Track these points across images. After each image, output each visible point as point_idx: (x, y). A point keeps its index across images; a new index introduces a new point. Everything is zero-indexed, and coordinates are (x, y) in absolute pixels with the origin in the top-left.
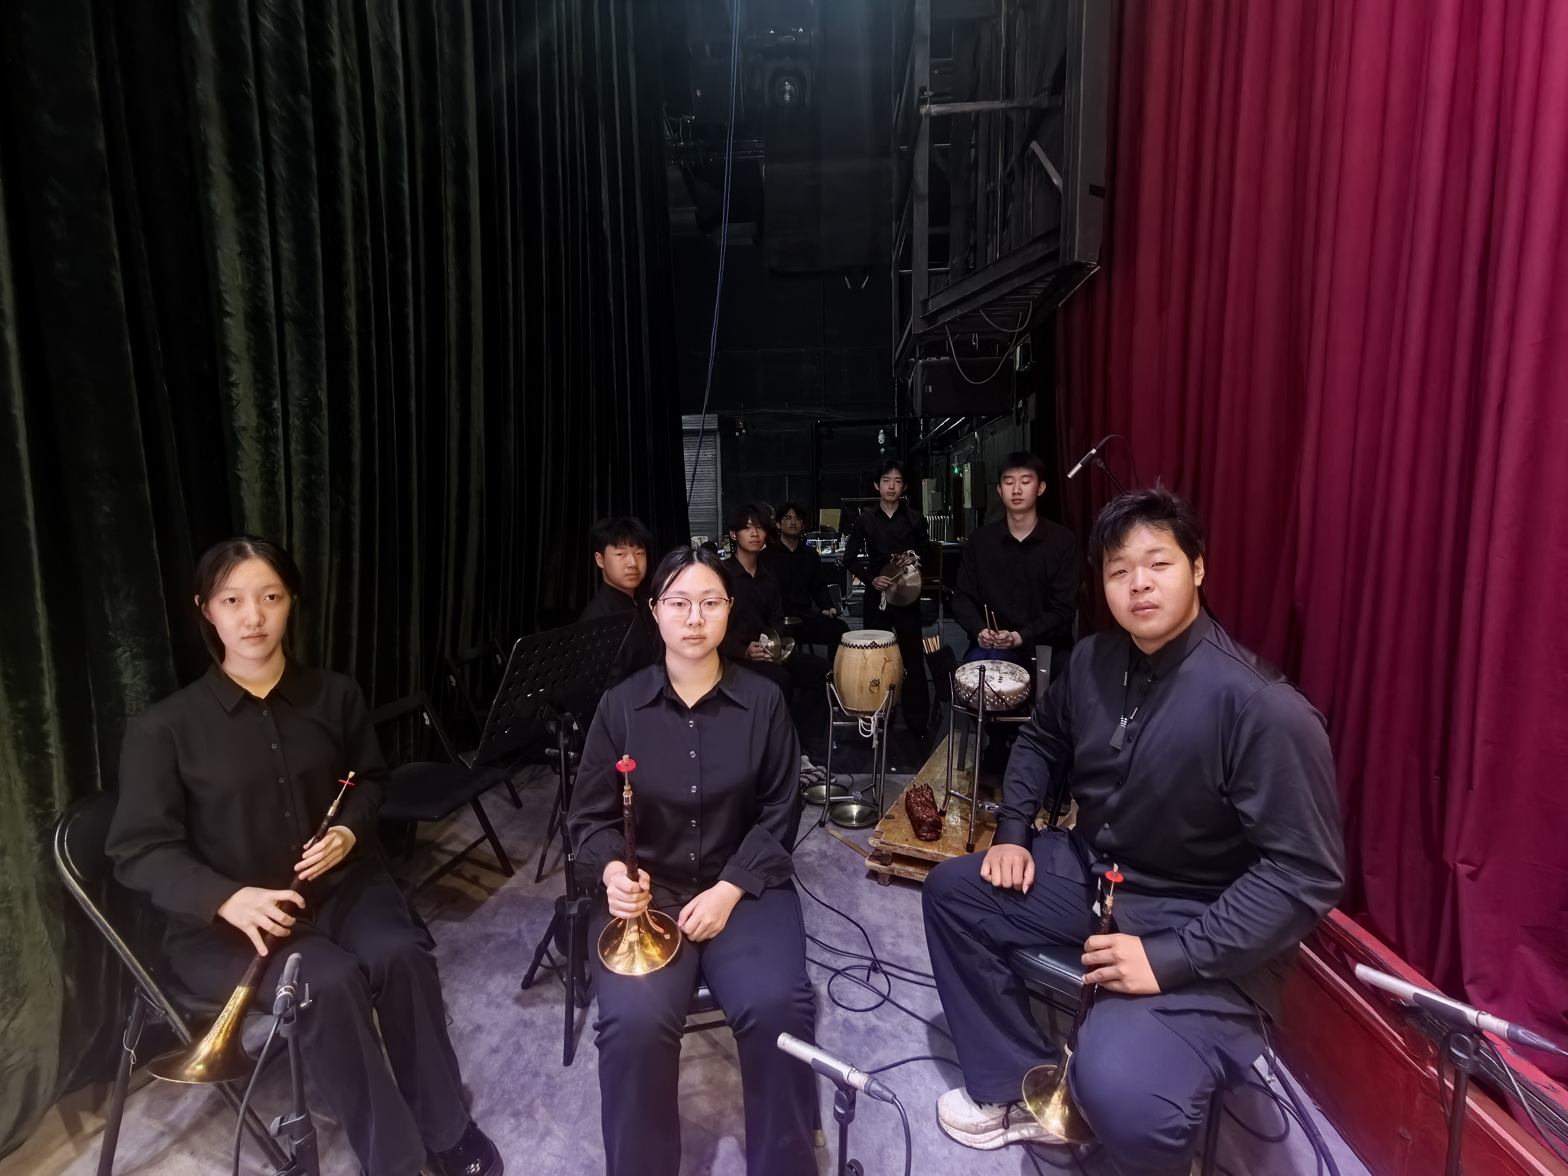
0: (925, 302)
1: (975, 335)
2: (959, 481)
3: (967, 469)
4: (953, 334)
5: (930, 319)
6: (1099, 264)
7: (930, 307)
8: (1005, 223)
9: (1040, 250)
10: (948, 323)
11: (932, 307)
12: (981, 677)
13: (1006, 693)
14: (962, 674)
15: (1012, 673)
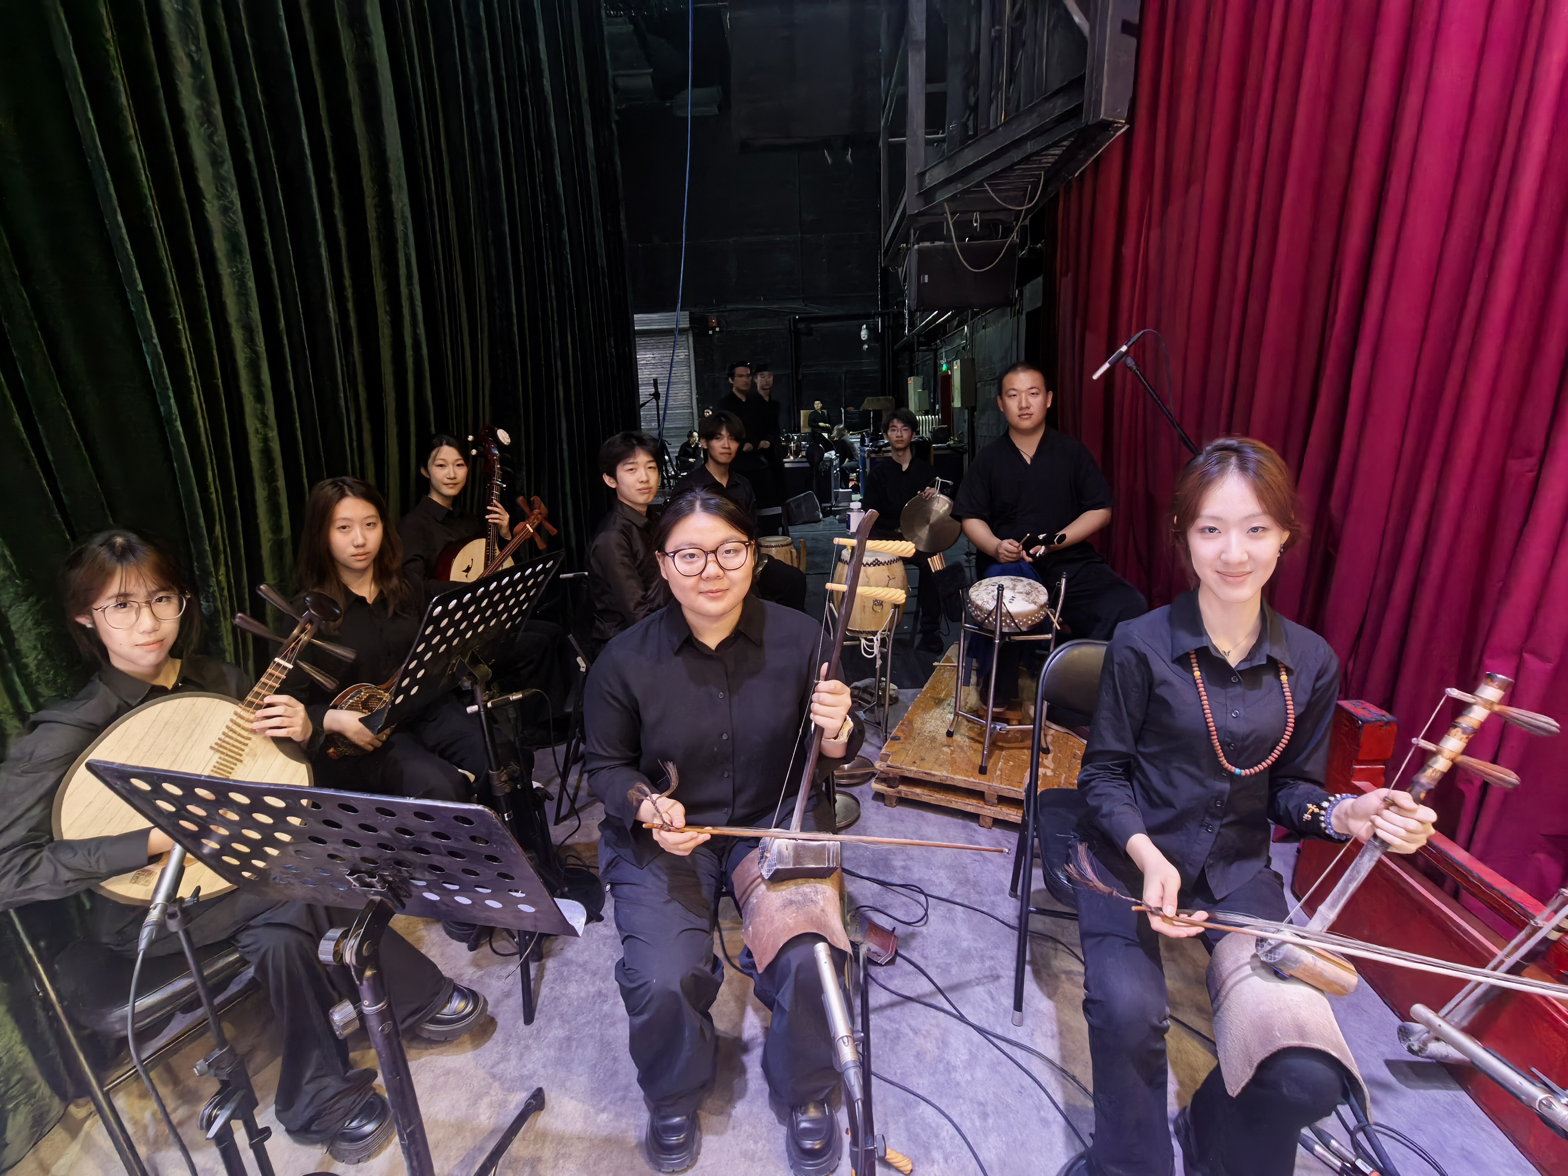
0: (922, 175)
1: (977, 214)
2: (947, 379)
3: (957, 366)
4: (953, 214)
5: (927, 195)
6: (1128, 122)
7: (927, 181)
8: (1012, 78)
10: (947, 200)
11: (930, 180)
12: (1000, 598)
13: (1019, 615)
14: (976, 593)
15: (1028, 594)
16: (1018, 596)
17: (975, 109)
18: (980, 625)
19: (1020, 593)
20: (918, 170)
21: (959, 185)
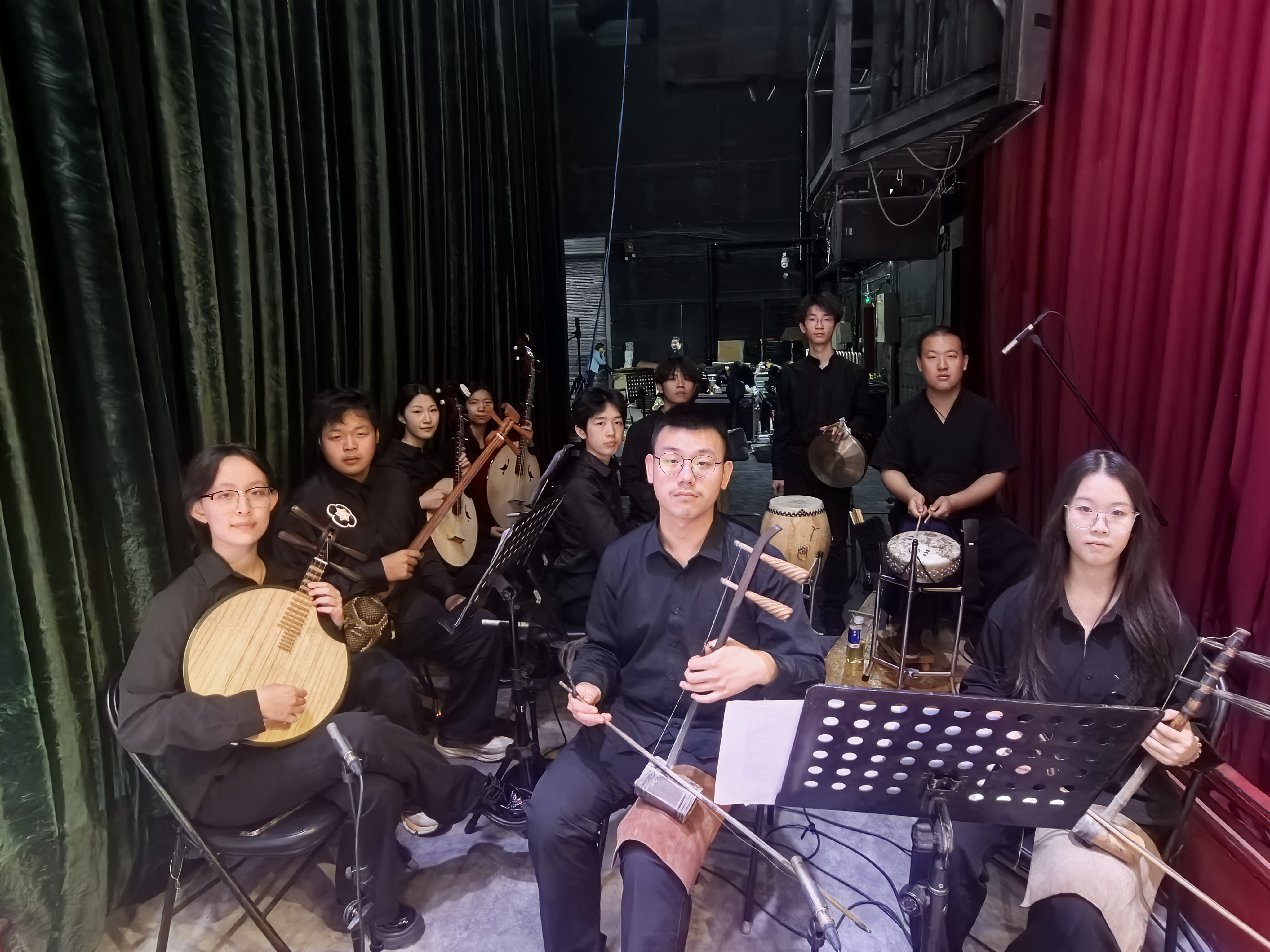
0: (847, 137)
1: (900, 171)
2: (871, 311)
3: (881, 299)
4: (876, 170)
5: (853, 154)
6: (1042, 103)
7: (852, 143)
8: (936, 39)
9: (976, 85)
10: (871, 160)
11: (855, 141)
12: (914, 551)
13: (932, 567)
14: (894, 546)
15: (941, 548)
16: (933, 550)
17: (899, 66)
18: (897, 576)
19: (934, 547)
20: (843, 131)
21: (883, 148)
